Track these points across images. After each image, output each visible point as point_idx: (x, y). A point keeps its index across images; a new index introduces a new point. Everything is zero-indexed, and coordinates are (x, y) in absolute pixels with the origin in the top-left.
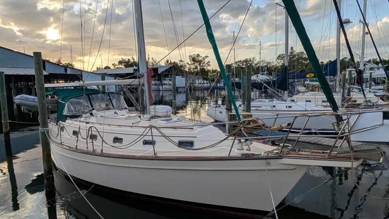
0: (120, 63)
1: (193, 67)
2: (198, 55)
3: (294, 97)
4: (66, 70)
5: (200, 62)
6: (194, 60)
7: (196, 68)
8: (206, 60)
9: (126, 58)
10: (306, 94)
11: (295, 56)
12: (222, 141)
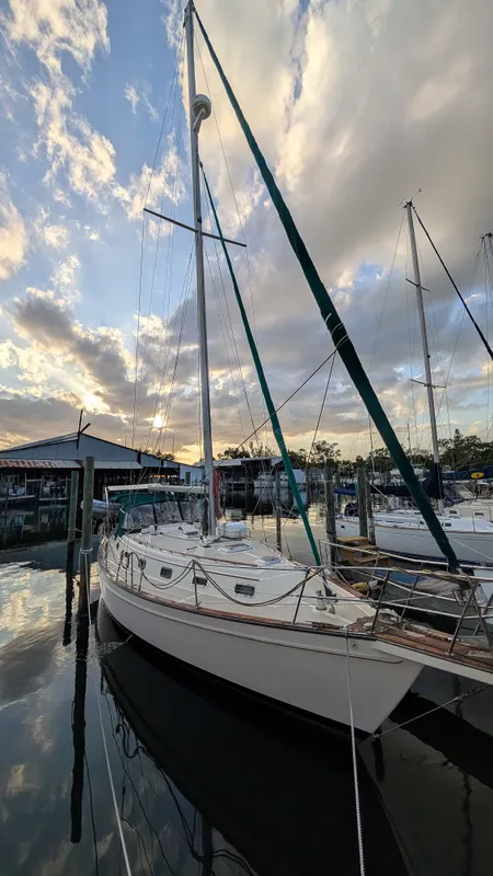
0: (226, 453)
1: (317, 457)
2: (324, 443)
3: (455, 507)
4: (162, 463)
5: (327, 451)
6: (318, 448)
7: (322, 458)
8: (335, 449)
9: (234, 446)
10: (474, 503)
11: (463, 441)
12: (284, 596)
